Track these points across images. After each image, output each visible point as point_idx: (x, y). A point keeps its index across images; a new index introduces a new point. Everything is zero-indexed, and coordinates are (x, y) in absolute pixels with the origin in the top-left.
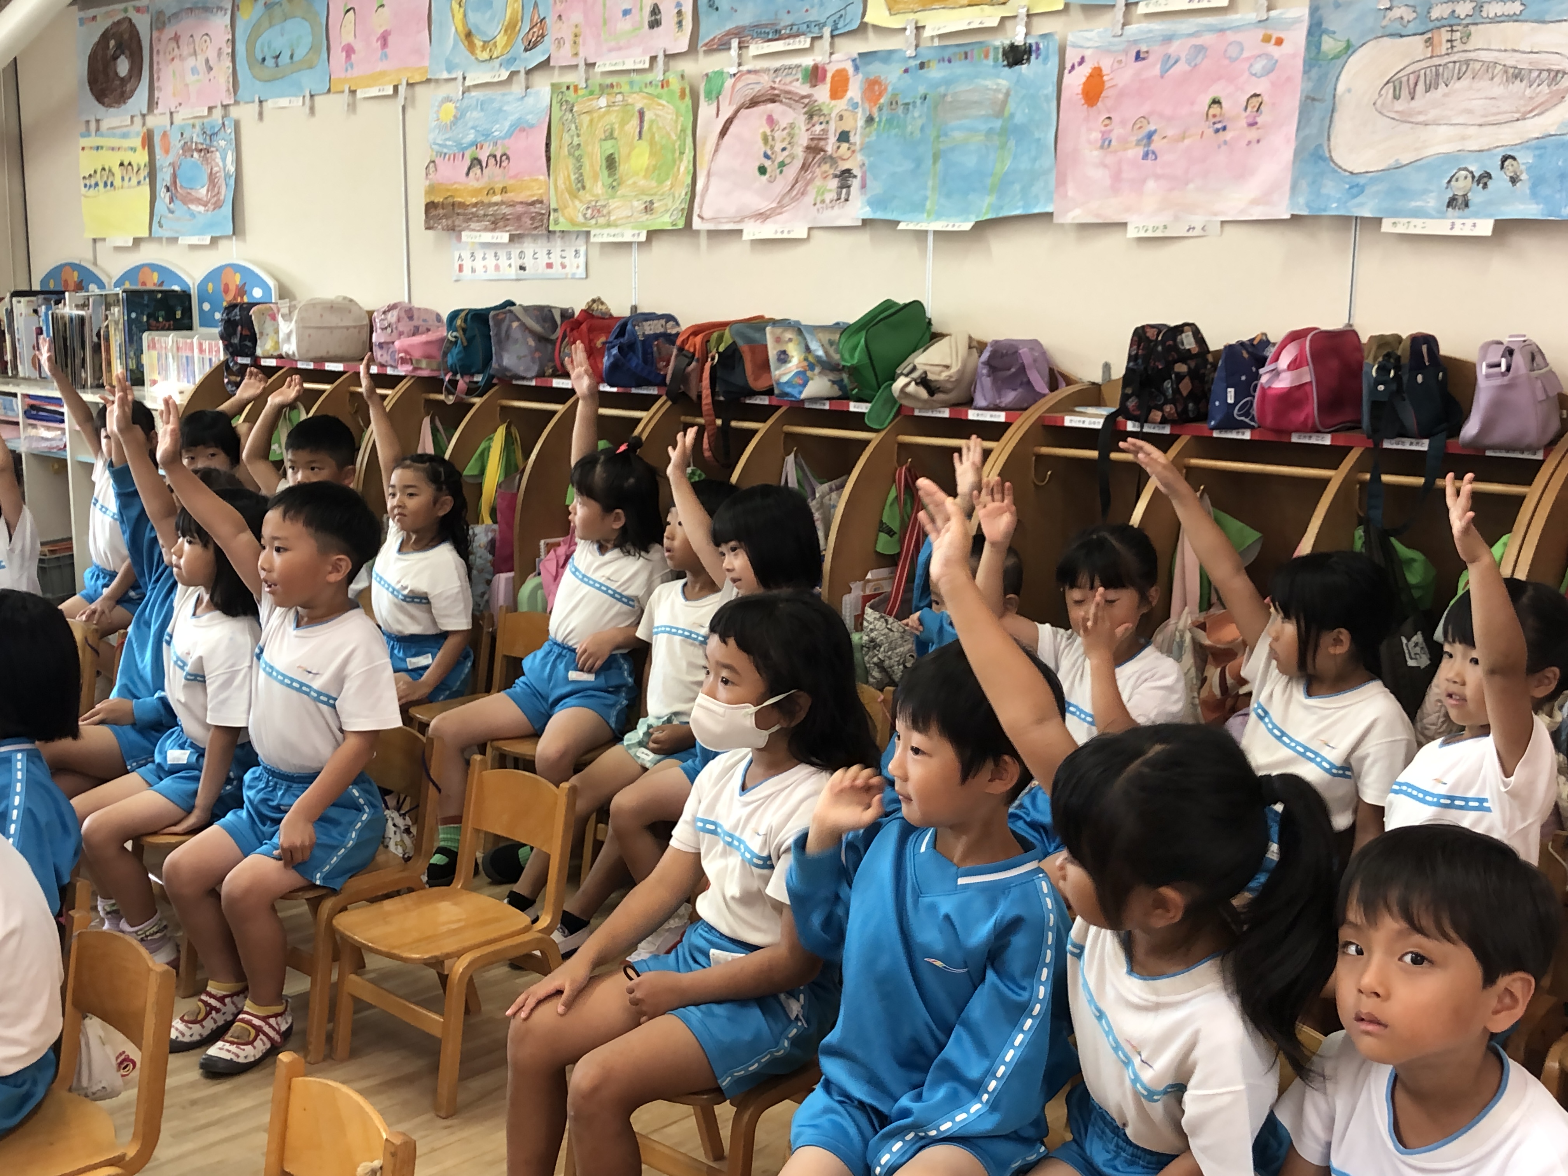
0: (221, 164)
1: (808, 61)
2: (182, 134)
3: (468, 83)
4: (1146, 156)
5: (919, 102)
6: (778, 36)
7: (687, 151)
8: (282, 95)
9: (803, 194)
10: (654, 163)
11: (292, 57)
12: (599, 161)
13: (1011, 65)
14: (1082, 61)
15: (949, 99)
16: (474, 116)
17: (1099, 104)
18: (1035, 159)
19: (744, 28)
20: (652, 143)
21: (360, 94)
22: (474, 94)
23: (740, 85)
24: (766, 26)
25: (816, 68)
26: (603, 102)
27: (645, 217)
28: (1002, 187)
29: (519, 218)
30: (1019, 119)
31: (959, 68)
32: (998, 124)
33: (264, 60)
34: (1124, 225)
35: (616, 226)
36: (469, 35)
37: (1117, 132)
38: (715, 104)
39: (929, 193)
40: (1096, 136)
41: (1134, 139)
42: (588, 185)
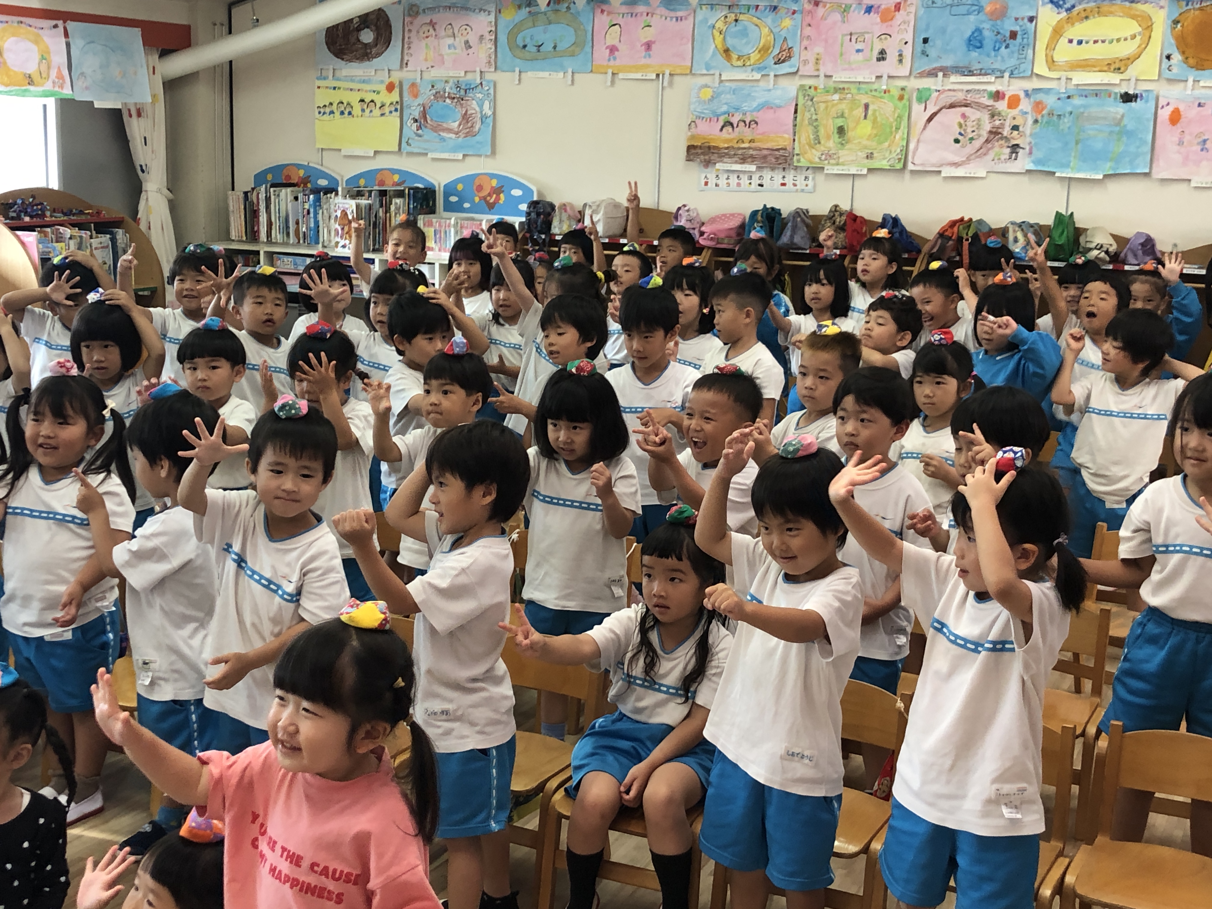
0: (478, 109)
1: (993, 88)
2: (433, 86)
3: (723, 78)
4: (1202, 150)
5: (1067, 115)
6: (971, 73)
7: (902, 128)
8: (543, 70)
9: (985, 154)
10: (875, 132)
11: (555, 47)
12: (833, 129)
13: (1124, 102)
14: (1168, 104)
15: (1086, 114)
16: (727, 97)
17: (1178, 125)
18: (1138, 147)
19: (947, 67)
20: (875, 121)
21: (621, 76)
22: (727, 84)
23: (942, 96)
24: (962, 67)
25: (998, 92)
26: (836, 97)
27: (866, 161)
28: (1118, 160)
29: (765, 157)
30: (1130, 127)
31: (1092, 100)
32: (1117, 129)
33: (525, 46)
34: (1190, 180)
35: (843, 165)
36: (727, 51)
37: (1187, 138)
38: (924, 105)
39: (1072, 159)
40: (1176, 139)
41: (1196, 142)
42: (822, 142)
